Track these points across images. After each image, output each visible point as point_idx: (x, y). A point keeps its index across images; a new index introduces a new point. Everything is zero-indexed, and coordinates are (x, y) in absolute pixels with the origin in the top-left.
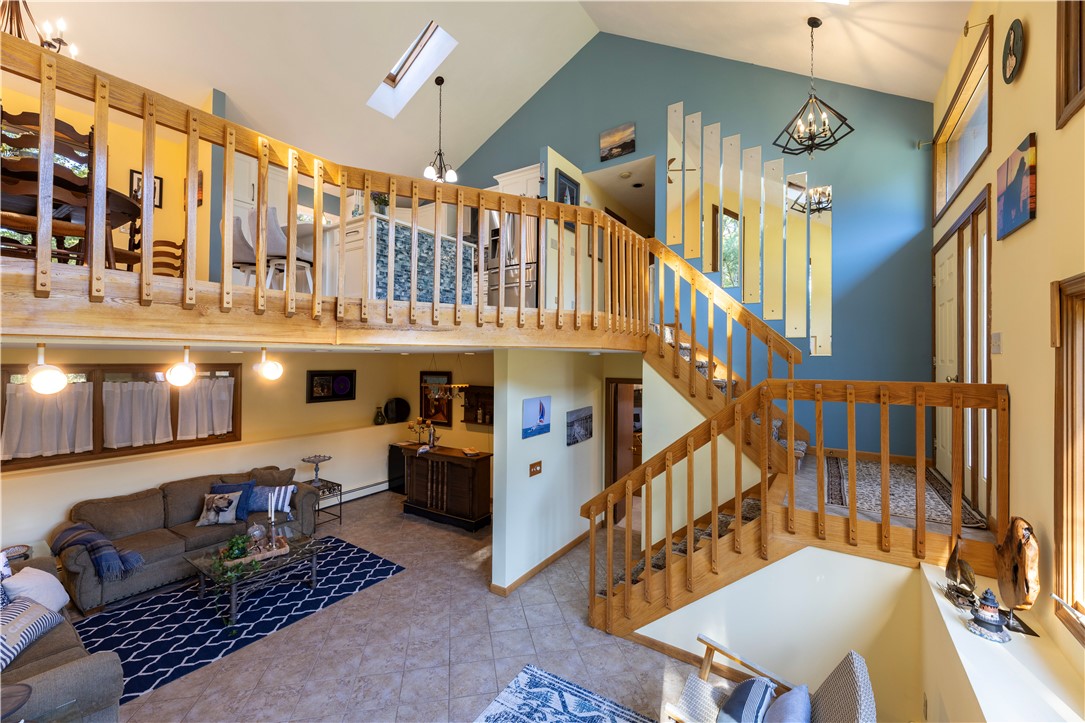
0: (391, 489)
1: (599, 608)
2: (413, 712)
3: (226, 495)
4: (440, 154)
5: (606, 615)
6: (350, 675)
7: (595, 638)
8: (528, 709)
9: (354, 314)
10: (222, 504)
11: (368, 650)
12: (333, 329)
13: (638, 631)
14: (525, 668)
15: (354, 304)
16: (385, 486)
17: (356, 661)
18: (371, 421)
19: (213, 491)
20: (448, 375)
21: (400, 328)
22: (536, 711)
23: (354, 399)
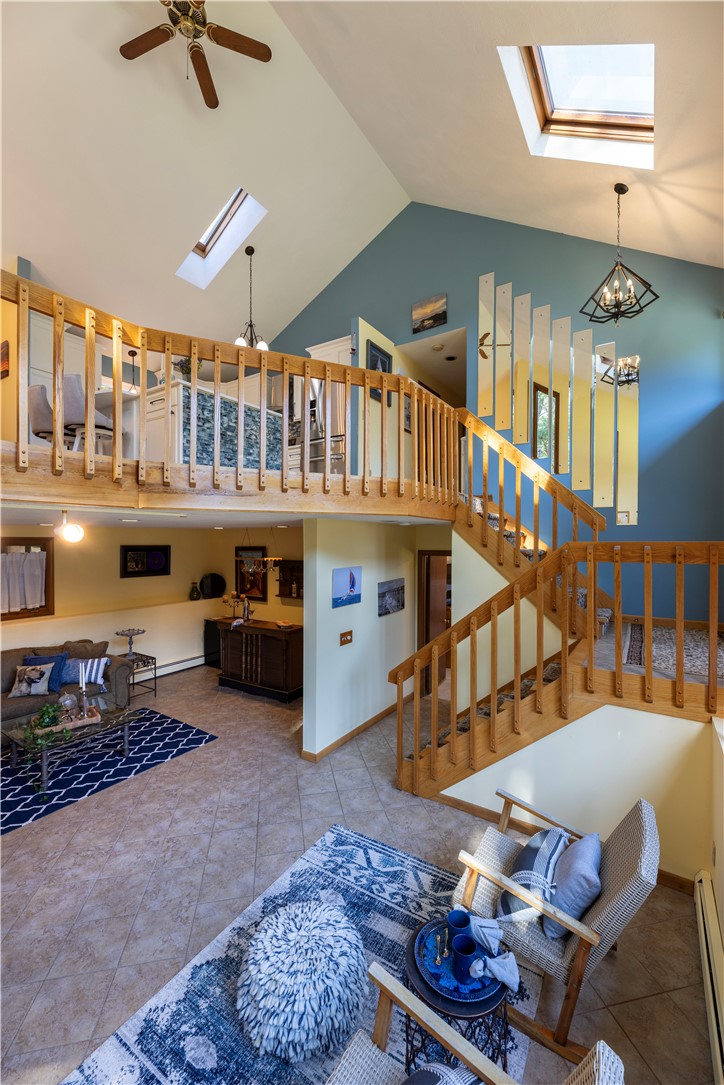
0: (207, 663)
1: (406, 771)
2: (220, 869)
3: (38, 667)
4: (251, 326)
5: (413, 778)
6: (159, 836)
7: (402, 800)
8: (333, 865)
9: (156, 477)
10: (34, 675)
11: (178, 814)
12: (135, 493)
13: (443, 792)
14: (332, 828)
15: (156, 468)
16: (201, 661)
17: (166, 823)
18: (187, 597)
19: (26, 662)
20: (263, 550)
21: (203, 492)
22: (341, 867)
23: (169, 574)
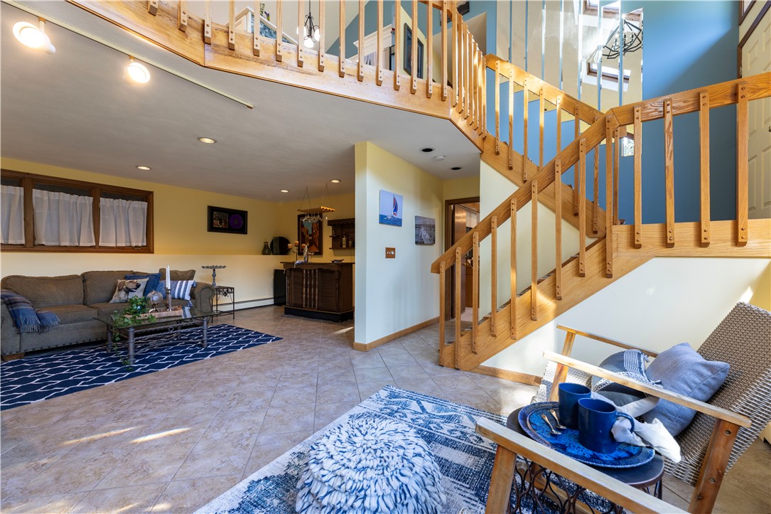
0: (276, 303)
3: (135, 281)
4: (310, 17)
5: (455, 355)
7: (446, 373)
8: (388, 411)
10: (131, 286)
11: (245, 378)
13: (482, 364)
14: (386, 388)
16: (272, 302)
18: (260, 252)
19: (126, 278)
20: (320, 213)
22: (396, 412)
23: (246, 233)
